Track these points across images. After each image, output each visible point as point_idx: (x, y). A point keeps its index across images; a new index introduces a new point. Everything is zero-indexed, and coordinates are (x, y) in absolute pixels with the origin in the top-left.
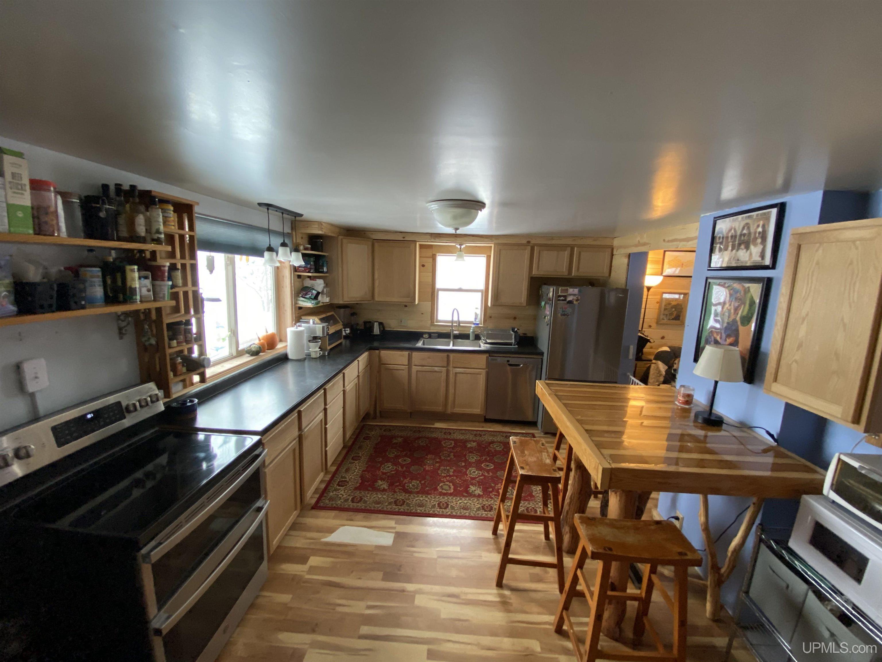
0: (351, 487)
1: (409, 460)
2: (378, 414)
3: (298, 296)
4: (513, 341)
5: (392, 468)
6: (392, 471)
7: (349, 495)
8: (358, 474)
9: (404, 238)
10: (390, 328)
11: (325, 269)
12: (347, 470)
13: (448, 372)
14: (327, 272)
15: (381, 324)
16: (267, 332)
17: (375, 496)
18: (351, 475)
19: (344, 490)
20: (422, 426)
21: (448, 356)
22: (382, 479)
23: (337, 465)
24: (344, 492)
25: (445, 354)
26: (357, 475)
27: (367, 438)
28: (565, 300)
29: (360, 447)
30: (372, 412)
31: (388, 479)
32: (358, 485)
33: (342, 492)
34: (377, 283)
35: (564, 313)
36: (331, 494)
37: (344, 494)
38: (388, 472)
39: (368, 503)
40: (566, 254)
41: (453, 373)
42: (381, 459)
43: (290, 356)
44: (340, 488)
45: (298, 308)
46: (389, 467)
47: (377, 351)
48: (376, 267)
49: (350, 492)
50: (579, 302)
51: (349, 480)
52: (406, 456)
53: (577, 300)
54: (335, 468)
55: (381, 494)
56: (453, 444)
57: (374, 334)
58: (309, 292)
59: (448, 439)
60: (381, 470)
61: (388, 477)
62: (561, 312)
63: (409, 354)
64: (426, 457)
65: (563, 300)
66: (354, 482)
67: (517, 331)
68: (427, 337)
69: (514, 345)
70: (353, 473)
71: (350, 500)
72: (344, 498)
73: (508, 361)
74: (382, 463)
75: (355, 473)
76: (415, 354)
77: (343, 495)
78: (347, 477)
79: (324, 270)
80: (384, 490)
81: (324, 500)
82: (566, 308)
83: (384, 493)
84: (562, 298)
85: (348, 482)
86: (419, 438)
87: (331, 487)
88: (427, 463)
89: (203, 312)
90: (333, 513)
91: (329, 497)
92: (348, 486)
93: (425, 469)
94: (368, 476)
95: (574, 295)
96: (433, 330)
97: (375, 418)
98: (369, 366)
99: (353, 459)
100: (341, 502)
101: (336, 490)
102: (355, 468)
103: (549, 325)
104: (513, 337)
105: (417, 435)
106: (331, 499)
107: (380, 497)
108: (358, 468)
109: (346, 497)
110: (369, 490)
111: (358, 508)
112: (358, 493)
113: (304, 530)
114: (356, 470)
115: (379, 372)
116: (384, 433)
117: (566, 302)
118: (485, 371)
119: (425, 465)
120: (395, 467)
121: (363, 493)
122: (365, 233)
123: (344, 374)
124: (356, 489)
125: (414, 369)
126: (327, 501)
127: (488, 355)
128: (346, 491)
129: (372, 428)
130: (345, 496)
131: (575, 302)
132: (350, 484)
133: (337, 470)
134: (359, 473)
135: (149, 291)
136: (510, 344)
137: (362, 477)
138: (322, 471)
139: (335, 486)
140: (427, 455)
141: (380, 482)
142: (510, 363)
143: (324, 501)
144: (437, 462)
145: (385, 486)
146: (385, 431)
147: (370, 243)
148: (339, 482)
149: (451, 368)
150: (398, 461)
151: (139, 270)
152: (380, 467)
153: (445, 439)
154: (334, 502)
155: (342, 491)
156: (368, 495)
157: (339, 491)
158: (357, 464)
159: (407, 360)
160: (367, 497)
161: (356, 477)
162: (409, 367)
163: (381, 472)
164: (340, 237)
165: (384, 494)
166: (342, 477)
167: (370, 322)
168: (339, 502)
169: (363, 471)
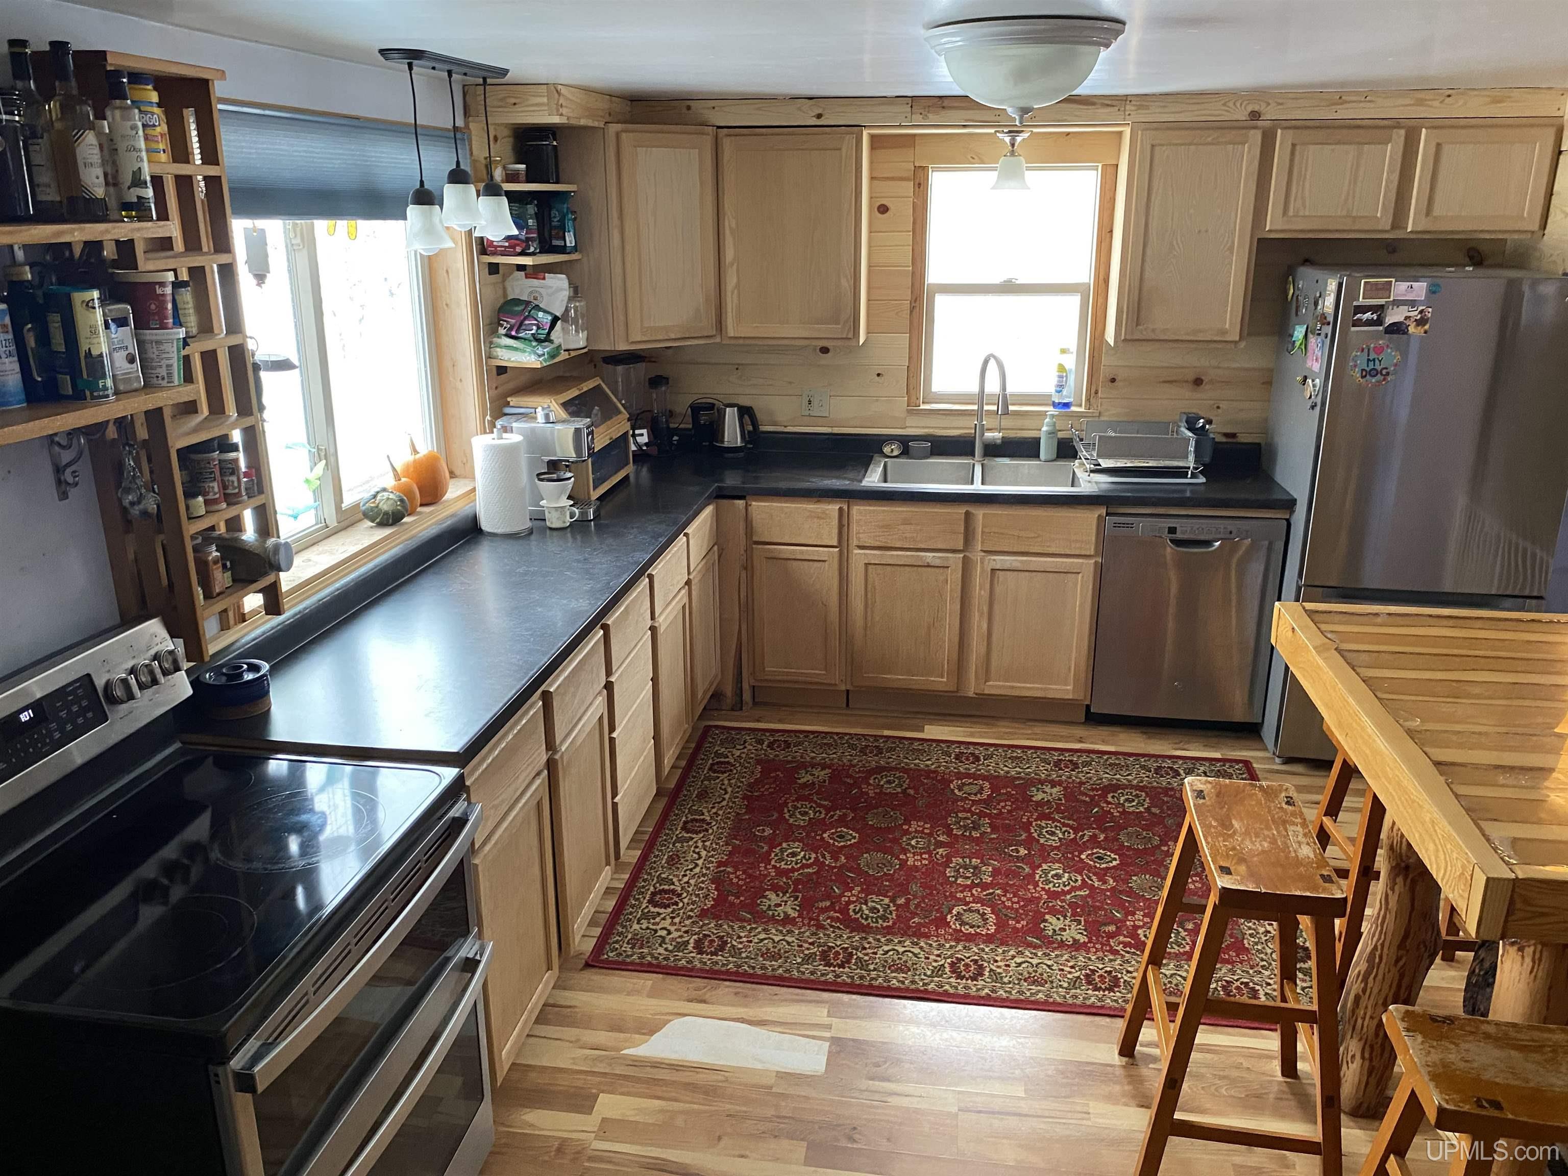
0: (692, 910)
1: (853, 837)
2: (747, 696)
3: (492, 331)
4: (1191, 462)
5: (804, 857)
6: (804, 866)
7: (686, 932)
8: (704, 871)
9: (819, 116)
10: (775, 424)
11: (570, 240)
12: (673, 861)
13: (967, 565)
14: (575, 249)
15: (746, 412)
16: (415, 451)
17: (762, 936)
18: (685, 875)
19: (673, 918)
20: (887, 733)
21: (968, 516)
22: (775, 888)
23: (643, 845)
24: (673, 924)
25: (960, 510)
26: (704, 875)
27: (720, 767)
28: (1379, 322)
29: (703, 795)
30: (729, 690)
31: (796, 890)
32: (710, 903)
33: (667, 923)
34: (731, 280)
35: (1371, 366)
36: (636, 926)
37: (672, 929)
38: (793, 870)
39: (744, 955)
40: (1392, 150)
41: (983, 571)
42: (768, 831)
43: (486, 525)
44: (657, 910)
45: (494, 371)
46: (794, 854)
47: (741, 503)
48: (729, 223)
49: (688, 922)
50: (1427, 327)
51: (683, 888)
52: (842, 821)
53: (1421, 322)
54: (638, 853)
55: (781, 932)
56: (987, 793)
57: (726, 444)
58: (525, 319)
59: (968, 776)
60: (773, 863)
61: (797, 882)
62: (1362, 363)
63: (841, 509)
64: (906, 827)
65: (1369, 323)
66: (697, 896)
67: (1203, 427)
68: (896, 453)
69: (1194, 476)
70: (691, 870)
71: (690, 947)
72: (673, 939)
73: (1172, 530)
74: (773, 843)
75: (697, 870)
76: (859, 511)
77: (669, 933)
78: (675, 880)
79: (568, 244)
80: (787, 920)
81: (617, 942)
82: (1379, 350)
83: (789, 927)
84: (1368, 315)
85: (679, 895)
86: (879, 770)
87: (633, 906)
88: (909, 844)
89: (261, 408)
90: (647, 981)
91: (630, 936)
92: (681, 905)
93: (903, 863)
94: (736, 877)
95: (1412, 303)
96: (914, 427)
97: (738, 705)
98: (716, 548)
99: (684, 828)
100: (666, 949)
101: (646, 916)
102: (696, 856)
103: (1318, 408)
104: (1191, 449)
105: (873, 761)
106: (637, 941)
107: (777, 939)
108: (704, 853)
109: (681, 937)
110: (743, 920)
111: (717, 968)
112: (712, 925)
113: (573, 1024)
114: (700, 862)
115: (748, 567)
116: (771, 754)
117: (1381, 328)
118: (1092, 561)
119: (905, 851)
120: (813, 856)
121: (725, 927)
122: (689, 108)
123: (651, 577)
124: (704, 913)
125: (859, 557)
126: (627, 948)
127: (1103, 511)
128: (677, 920)
129: (732, 737)
130: (675, 934)
131: (1411, 329)
132: (686, 901)
133: (644, 858)
134: (708, 869)
135: (131, 360)
136: (1180, 472)
137: (717, 881)
138: (608, 864)
139: (644, 906)
140: (907, 821)
141: (773, 898)
142: (1179, 536)
143: (617, 946)
144: (940, 844)
145: (790, 909)
146: (771, 745)
147: (708, 141)
148: (654, 894)
149: (976, 555)
150: (823, 839)
151: (103, 301)
152: (768, 853)
153: (959, 776)
154: (646, 950)
155: (664, 919)
156: (742, 934)
157: (658, 920)
158: (700, 844)
159: (835, 531)
160: (740, 937)
161: (703, 882)
162: (841, 552)
163: (774, 867)
164: (614, 128)
165: (790, 932)
166: (661, 881)
167: (712, 406)
168: (661, 950)
169: (720, 864)
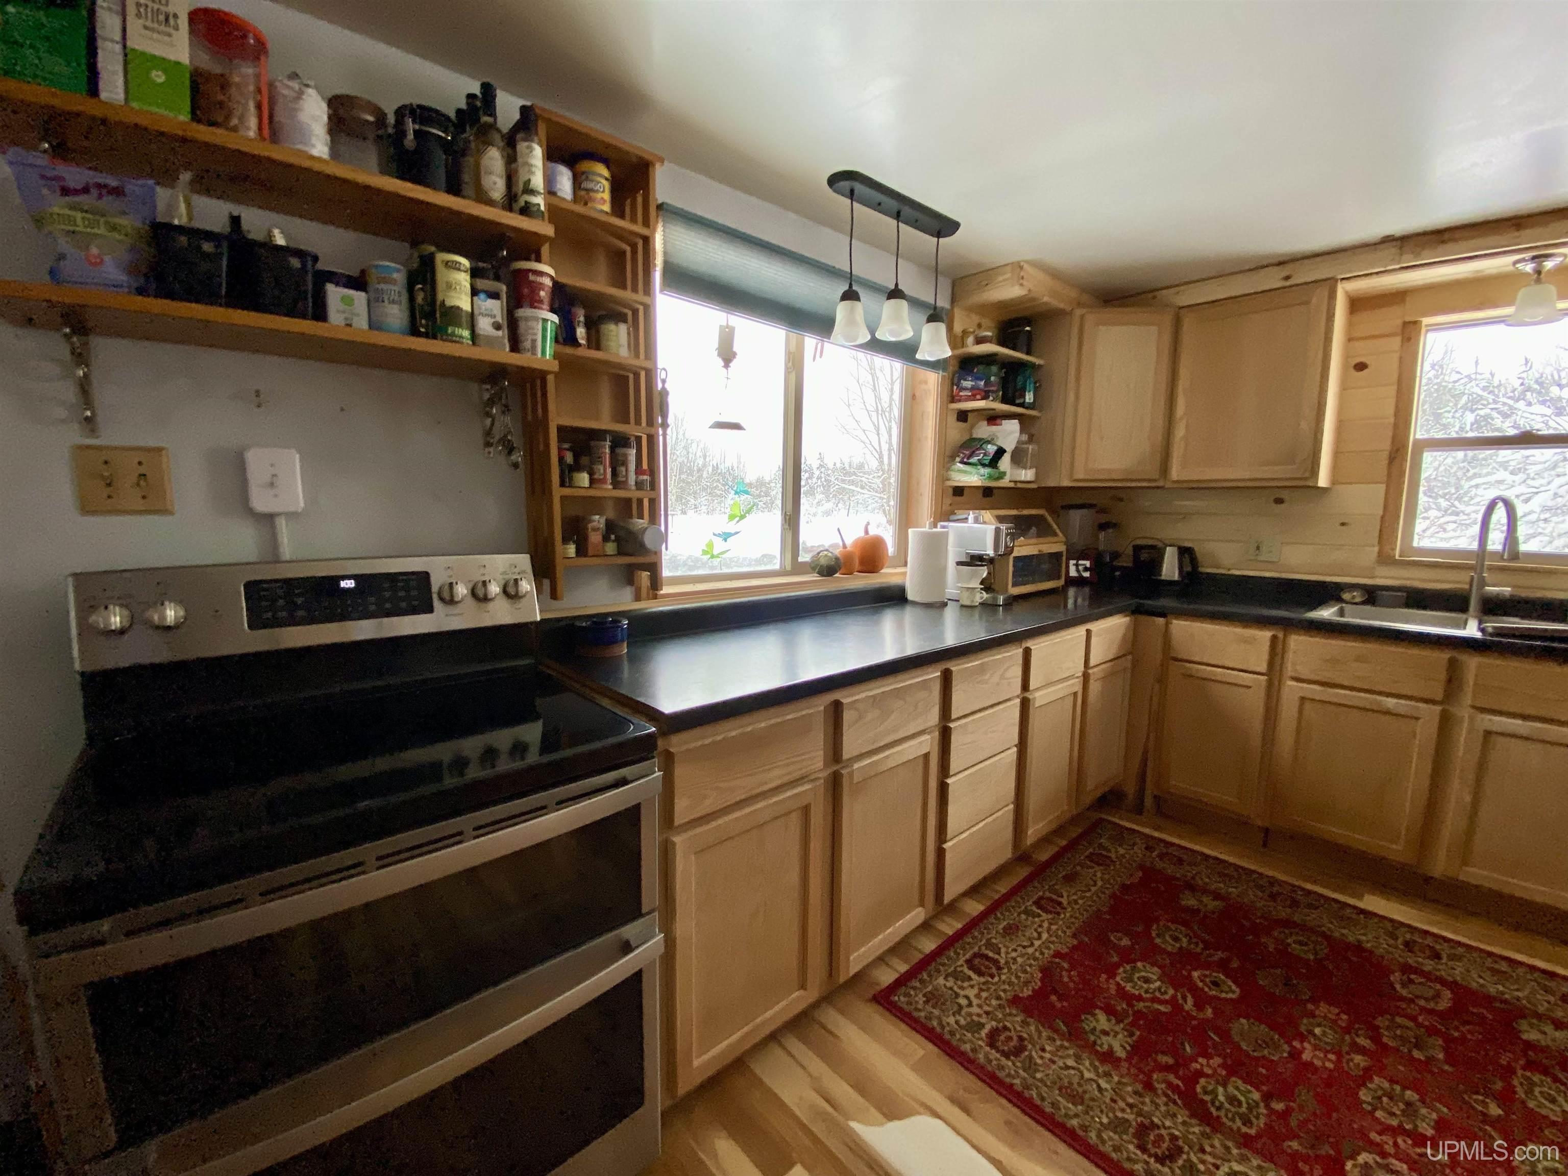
0: (1005, 991)
1: (1232, 992)
5: (1159, 989)
6: (1154, 1000)
7: (987, 1013)
8: (1037, 954)
10: (1218, 567)
11: (1029, 397)
12: (1011, 931)
13: (1446, 723)
14: (1034, 404)
15: (1185, 552)
16: (867, 532)
17: (1070, 1062)
18: (1015, 950)
19: (981, 990)
20: (1309, 886)
21: (1453, 667)
22: (1110, 1011)
23: (989, 903)
24: (978, 996)
25: (1444, 656)
26: (1035, 959)
27: (1100, 860)
30: (1130, 792)
31: (1133, 1024)
32: (1027, 992)
33: (971, 993)
34: (1180, 432)
36: (941, 981)
37: (975, 1001)
38: (1140, 998)
39: (1038, 1075)
41: (1470, 731)
42: (1125, 942)
44: (971, 973)
45: (951, 491)
46: (1147, 980)
47: (1161, 621)
48: (1183, 384)
49: (994, 1002)
51: (1007, 963)
52: (1223, 966)
54: (981, 908)
55: (1096, 1069)
56: (1446, 1003)
57: (1163, 578)
58: (977, 449)
59: (1427, 975)
60: (1118, 979)
61: (1139, 1014)
63: (1274, 638)
64: (1310, 1006)
66: (1018, 977)
68: (1358, 600)
70: (1024, 947)
71: (984, 1033)
72: (970, 1015)
74: (1127, 957)
75: (1030, 950)
76: (1297, 642)
77: (970, 1005)
78: (1003, 950)
79: (1027, 400)
80: (1108, 1057)
81: (914, 988)
83: (1107, 1067)
85: (999, 968)
86: (1287, 923)
87: (949, 958)
90: (920, 1048)
91: (930, 988)
92: (996, 979)
93: (1295, 1055)
94: (1067, 977)
96: (1385, 577)
97: (1139, 809)
98: (1130, 657)
99: (1037, 903)
100: (957, 1022)
101: (956, 975)
102: (1035, 935)
105: (1283, 912)
106: (932, 998)
107: (1087, 1075)
108: (1045, 936)
109: (979, 1015)
110: (1056, 1031)
111: (1001, 1074)
112: (1018, 1019)
113: (825, 1057)
114: (1037, 943)
115: (1162, 680)
116: (1159, 865)
119: (1302, 1038)
120: (1171, 992)
121: (1033, 1028)
122: (1154, 297)
123: (1027, 650)
124: (1015, 1001)
125: (1291, 690)
126: (921, 999)
128: (984, 995)
129: (1121, 834)
130: (975, 1010)
132: (1003, 977)
133: (983, 916)
134: (1042, 953)
135: (497, 326)
137: (1046, 971)
139: (959, 963)
140: (1314, 1000)
141: (1102, 1021)
143: (912, 992)
144: (1358, 1049)
145: (1118, 1044)
146: (1161, 856)
147: (1168, 319)
148: (975, 955)
149: (1463, 712)
150: (1190, 976)
152: (1118, 965)
153: (1407, 969)
154: (936, 1012)
155: (972, 987)
156: (1048, 1048)
157: (966, 984)
158: (1046, 925)
159: (1265, 657)
160: (1043, 1050)
161: (1030, 966)
163: (1118, 984)
165: (1107, 1075)
166: (989, 944)
168: (951, 1020)
169: (1058, 954)
